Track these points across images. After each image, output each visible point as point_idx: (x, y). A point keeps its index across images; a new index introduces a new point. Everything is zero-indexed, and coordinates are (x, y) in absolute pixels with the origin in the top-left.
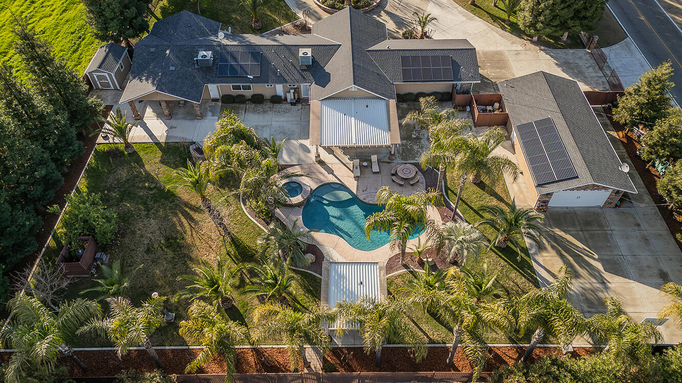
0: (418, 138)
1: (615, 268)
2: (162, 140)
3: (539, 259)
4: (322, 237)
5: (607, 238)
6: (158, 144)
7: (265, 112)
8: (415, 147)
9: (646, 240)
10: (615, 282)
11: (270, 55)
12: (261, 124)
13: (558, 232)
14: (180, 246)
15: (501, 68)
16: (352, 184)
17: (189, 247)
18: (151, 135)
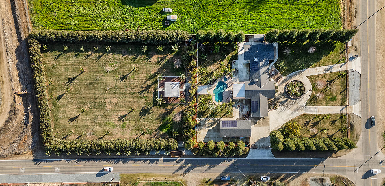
0: (239, 103)
1: (209, 130)
2: (238, 54)
3: (211, 119)
4: (216, 84)
5: (215, 131)
6: (237, 53)
7: (247, 72)
8: (237, 102)
9: (215, 138)
10: (207, 129)
11: (258, 72)
12: (243, 72)
13: (216, 124)
14: (214, 63)
15: (263, 124)
16: (227, 90)
17: (213, 64)
18: (240, 52)
